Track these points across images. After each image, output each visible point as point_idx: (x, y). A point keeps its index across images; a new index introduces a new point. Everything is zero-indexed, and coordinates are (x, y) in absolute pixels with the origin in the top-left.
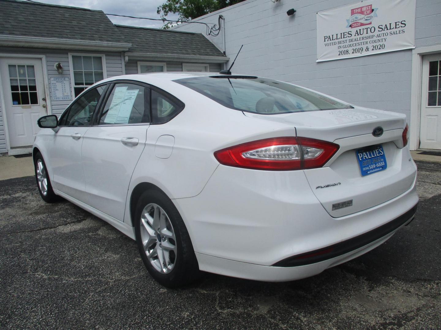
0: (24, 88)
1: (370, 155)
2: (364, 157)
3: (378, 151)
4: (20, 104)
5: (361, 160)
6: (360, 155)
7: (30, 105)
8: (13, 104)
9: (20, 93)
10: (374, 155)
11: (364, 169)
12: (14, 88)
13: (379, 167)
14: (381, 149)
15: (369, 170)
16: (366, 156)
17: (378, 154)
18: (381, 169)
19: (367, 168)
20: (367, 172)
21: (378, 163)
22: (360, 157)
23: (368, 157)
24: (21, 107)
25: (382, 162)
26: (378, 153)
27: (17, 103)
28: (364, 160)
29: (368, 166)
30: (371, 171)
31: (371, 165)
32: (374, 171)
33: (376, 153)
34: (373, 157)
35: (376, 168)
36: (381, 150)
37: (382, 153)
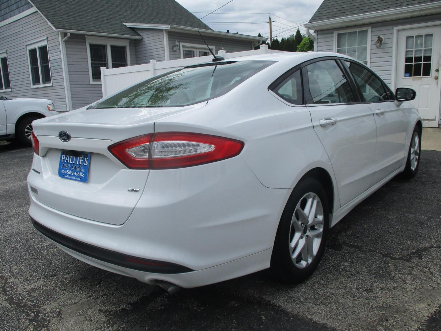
0: (418, 59)
1: (72, 161)
2: (66, 160)
3: (82, 159)
4: (412, 76)
5: (62, 161)
6: (64, 156)
7: (421, 76)
8: (405, 76)
9: (413, 64)
10: (76, 161)
11: (62, 171)
12: (408, 60)
13: (78, 177)
14: (88, 159)
15: (66, 175)
16: (68, 160)
17: (81, 163)
18: (79, 179)
19: (65, 172)
20: (64, 175)
21: (78, 172)
22: (63, 158)
23: (69, 161)
24: (411, 79)
25: (82, 172)
26: (82, 161)
27: (409, 75)
28: (65, 162)
29: (66, 170)
30: (69, 177)
31: (69, 170)
32: (71, 177)
33: (79, 161)
34: (74, 163)
35: (74, 175)
36: (86, 159)
37: (86, 163)
